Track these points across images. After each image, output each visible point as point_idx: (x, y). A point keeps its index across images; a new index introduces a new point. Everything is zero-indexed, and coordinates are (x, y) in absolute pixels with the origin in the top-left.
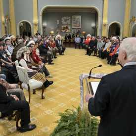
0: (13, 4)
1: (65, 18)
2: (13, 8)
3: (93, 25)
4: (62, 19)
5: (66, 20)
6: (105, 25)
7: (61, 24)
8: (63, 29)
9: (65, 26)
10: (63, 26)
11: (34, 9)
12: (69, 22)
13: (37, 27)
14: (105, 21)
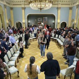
0: (13, 13)
1: (39, 18)
2: (13, 15)
3: (53, 22)
4: (38, 19)
5: (40, 20)
6: (59, 23)
7: (37, 21)
8: (39, 24)
9: (39, 22)
10: (38, 23)
11: (23, 15)
12: (41, 20)
13: (24, 24)
14: (59, 21)
